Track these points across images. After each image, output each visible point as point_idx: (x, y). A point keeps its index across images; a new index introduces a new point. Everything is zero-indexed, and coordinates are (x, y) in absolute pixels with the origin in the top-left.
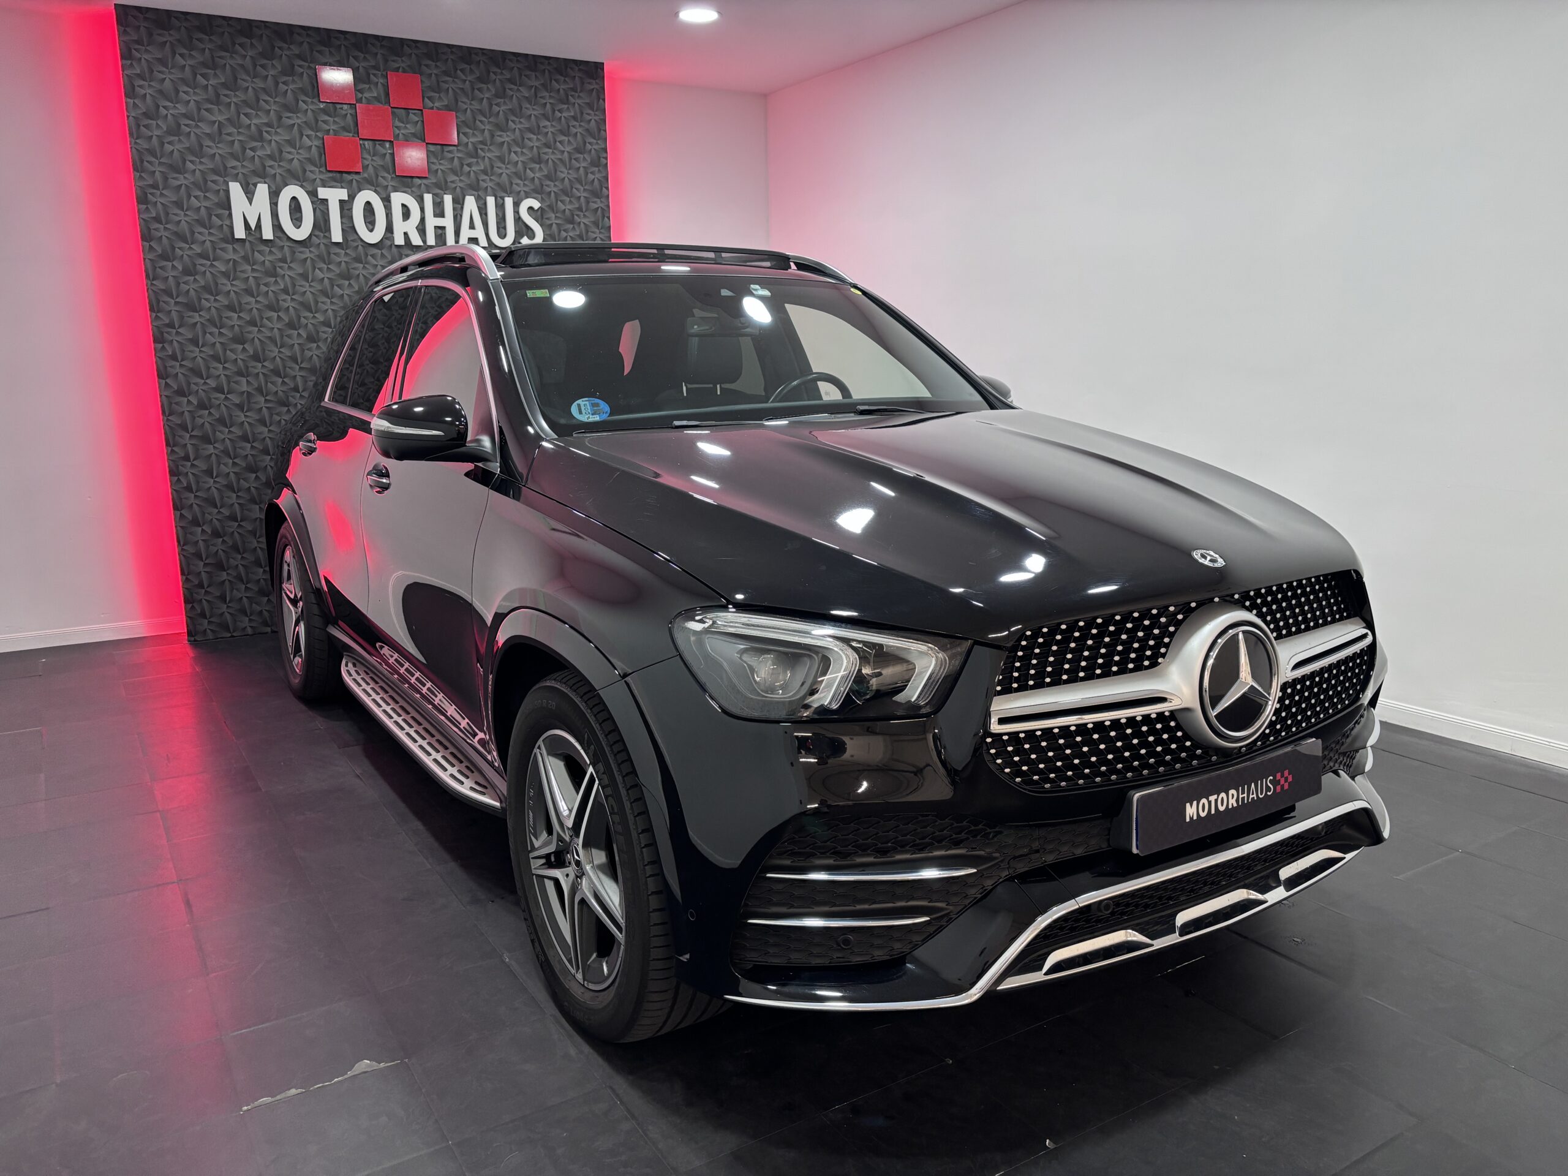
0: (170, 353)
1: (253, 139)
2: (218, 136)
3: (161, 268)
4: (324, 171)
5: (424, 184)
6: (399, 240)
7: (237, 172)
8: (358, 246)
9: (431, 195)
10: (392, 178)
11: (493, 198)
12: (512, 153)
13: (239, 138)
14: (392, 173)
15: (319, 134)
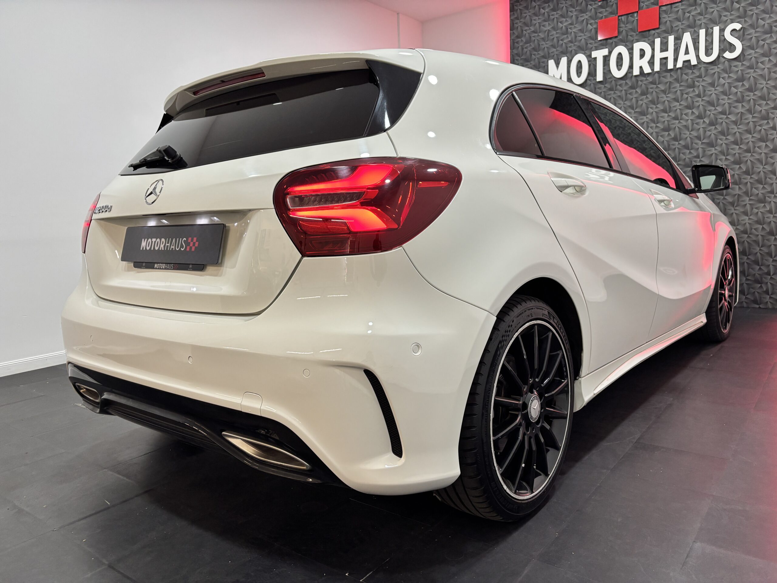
1: (563, 34)
2: (547, 38)
4: (597, 41)
5: (657, 33)
6: (636, 72)
7: (553, 54)
8: (612, 81)
9: (659, 39)
10: (637, 34)
11: (704, 30)
13: (557, 36)
14: (636, 31)
15: (596, 21)
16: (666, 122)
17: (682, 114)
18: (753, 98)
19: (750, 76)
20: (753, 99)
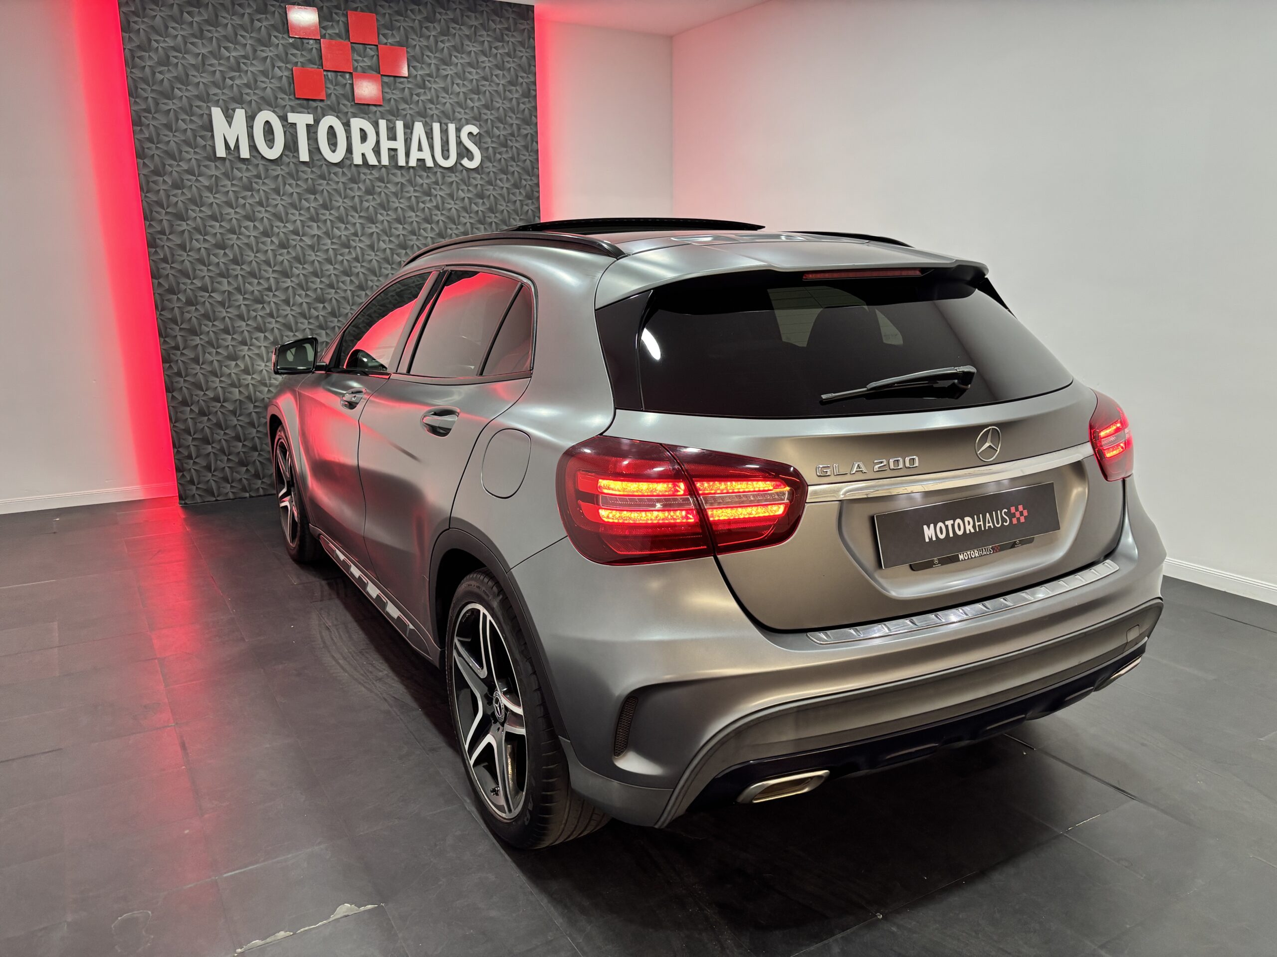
0: (162, 257)
1: (232, 69)
2: (201, 67)
3: (155, 182)
4: (293, 98)
5: (379, 111)
6: (357, 160)
7: (217, 98)
8: (322, 164)
9: (385, 121)
10: (351, 105)
11: (439, 124)
12: (455, 85)
13: (220, 69)
14: (351, 101)
15: (289, 66)
16: (401, 236)
17: (419, 229)
18: (495, 220)
19: (490, 195)
20: (495, 222)
